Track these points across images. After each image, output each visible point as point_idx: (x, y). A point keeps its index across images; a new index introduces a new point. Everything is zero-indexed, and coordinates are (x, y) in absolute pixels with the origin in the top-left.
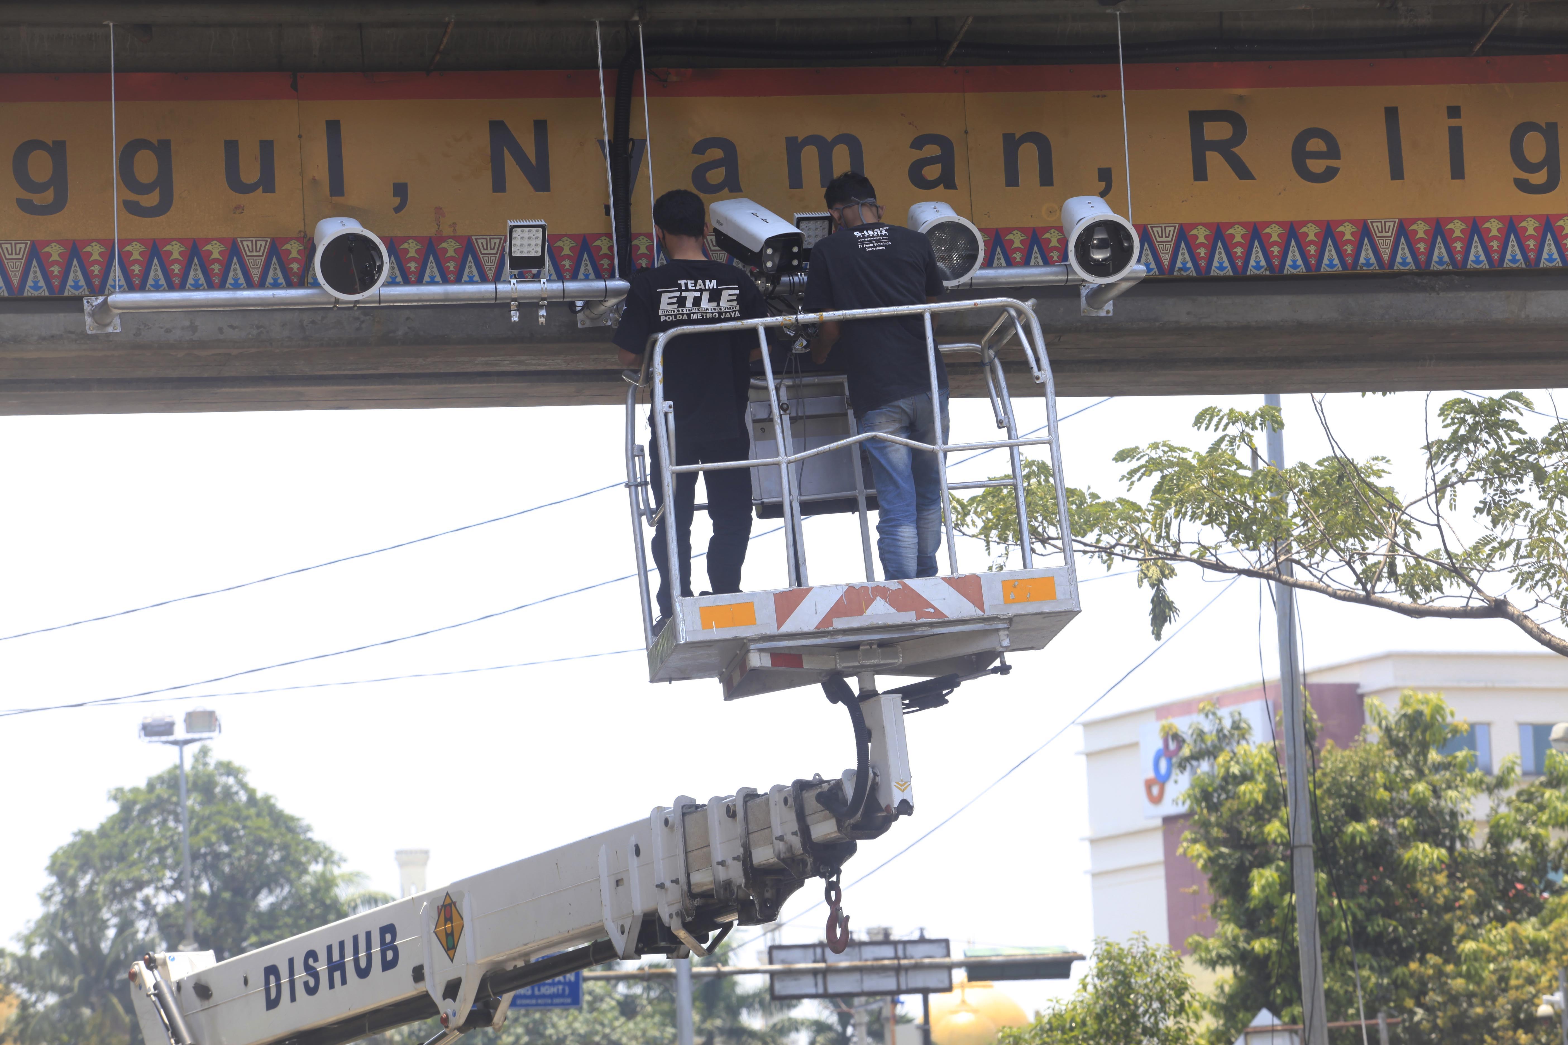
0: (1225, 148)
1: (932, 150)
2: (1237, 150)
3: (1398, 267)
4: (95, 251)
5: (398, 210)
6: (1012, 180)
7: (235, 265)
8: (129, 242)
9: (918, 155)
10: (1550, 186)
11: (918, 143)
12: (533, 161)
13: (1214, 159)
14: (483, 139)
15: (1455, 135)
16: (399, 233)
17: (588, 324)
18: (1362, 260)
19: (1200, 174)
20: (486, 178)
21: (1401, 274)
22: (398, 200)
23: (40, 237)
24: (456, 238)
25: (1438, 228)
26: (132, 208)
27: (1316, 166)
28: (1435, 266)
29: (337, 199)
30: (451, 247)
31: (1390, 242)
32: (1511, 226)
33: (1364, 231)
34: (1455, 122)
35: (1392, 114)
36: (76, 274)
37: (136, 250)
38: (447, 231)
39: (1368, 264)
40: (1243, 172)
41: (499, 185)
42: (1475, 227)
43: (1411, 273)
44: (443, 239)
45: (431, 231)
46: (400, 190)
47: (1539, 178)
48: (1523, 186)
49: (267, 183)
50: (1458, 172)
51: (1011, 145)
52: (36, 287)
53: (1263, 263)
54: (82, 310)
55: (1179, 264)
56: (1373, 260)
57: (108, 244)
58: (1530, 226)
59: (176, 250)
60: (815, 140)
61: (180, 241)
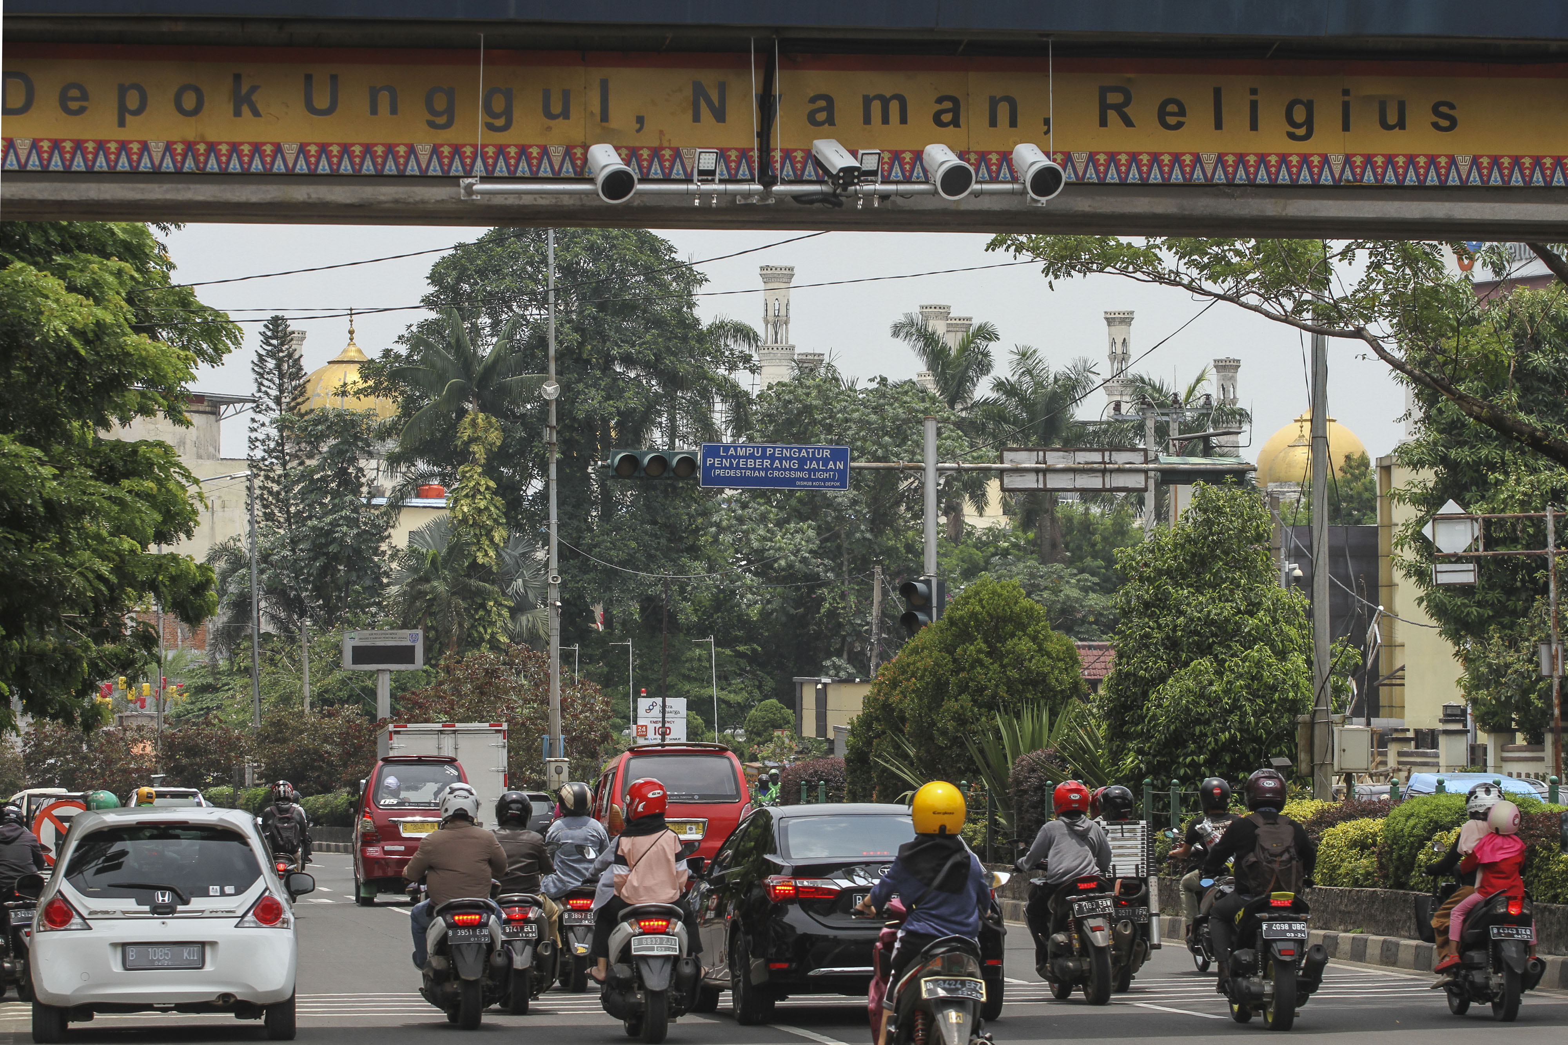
0: (1119, 109)
1: (948, 105)
2: (1125, 110)
3: (1216, 181)
4: (468, 150)
5: (638, 131)
6: (993, 123)
7: (545, 161)
8: (487, 146)
9: (939, 107)
10: (1307, 136)
11: (939, 101)
12: (717, 104)
13: (1112, 115)
14: (688, 92)
15: (1254, 106)
16: (637, 144)
17: (743, 202)
18: (1195, 176)
19: (1103, 123)
20: (690, 114)
21: (1217, 185)
22: (638, 126)
23: (438, 141)
24: (670, 148)
25: (1241, 158)
26: (490, 127)
27: (1172, 120)
28: (1237, 181)
29: (604, 124)
30: (667, 153)
31: (1212, 166)
32: (1283, 159)
33: (1197, 159)
34: (1254, 98)
35: (1217, 93)
36: (457, 163)
37: (490, 151)
38: (666, 144)
39: (1198, 179)
40: (1129, 123)
41: (696, 118)
42: (1262, 159)
43: (1223, 185)
44: (663, 149)
45: (656, 144)
46: (640, 120)
47: (1301, 132)
48: (1292, 136)
49: (566, 114)
50: (1254, 126)
51: (994, 103)
52: (435, 170)
53: (1137, 176)
54: (459, 185)
55: (1088, 175)
56: (1201, 176)
57: (475, 146)
58: (1294, 160)
59: (513, 151)
60: (880, 97)
61: (516, 146)
